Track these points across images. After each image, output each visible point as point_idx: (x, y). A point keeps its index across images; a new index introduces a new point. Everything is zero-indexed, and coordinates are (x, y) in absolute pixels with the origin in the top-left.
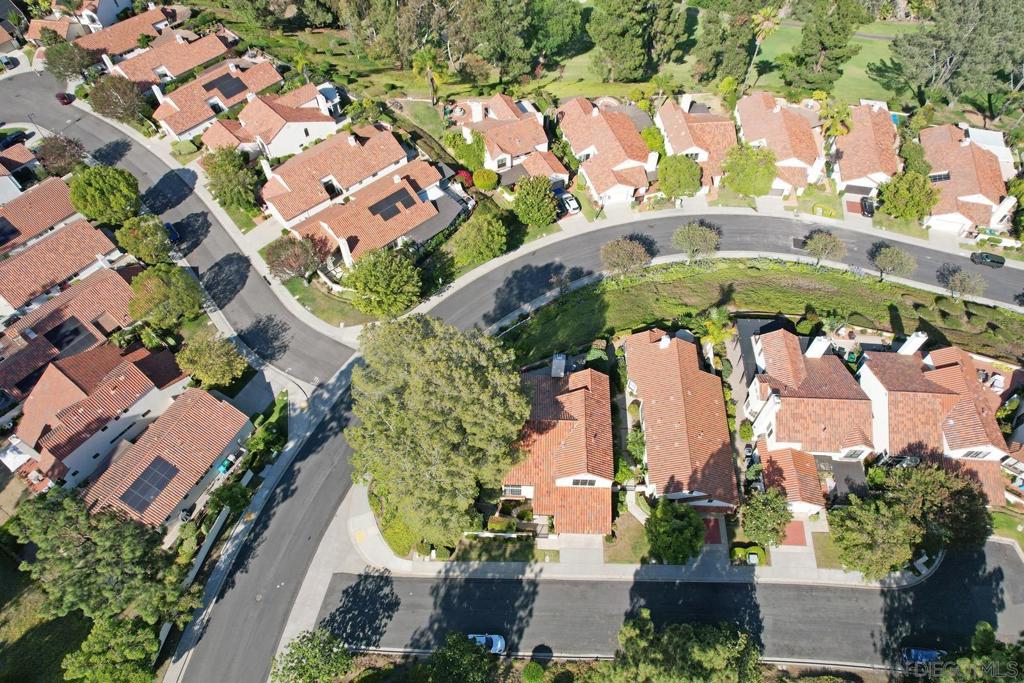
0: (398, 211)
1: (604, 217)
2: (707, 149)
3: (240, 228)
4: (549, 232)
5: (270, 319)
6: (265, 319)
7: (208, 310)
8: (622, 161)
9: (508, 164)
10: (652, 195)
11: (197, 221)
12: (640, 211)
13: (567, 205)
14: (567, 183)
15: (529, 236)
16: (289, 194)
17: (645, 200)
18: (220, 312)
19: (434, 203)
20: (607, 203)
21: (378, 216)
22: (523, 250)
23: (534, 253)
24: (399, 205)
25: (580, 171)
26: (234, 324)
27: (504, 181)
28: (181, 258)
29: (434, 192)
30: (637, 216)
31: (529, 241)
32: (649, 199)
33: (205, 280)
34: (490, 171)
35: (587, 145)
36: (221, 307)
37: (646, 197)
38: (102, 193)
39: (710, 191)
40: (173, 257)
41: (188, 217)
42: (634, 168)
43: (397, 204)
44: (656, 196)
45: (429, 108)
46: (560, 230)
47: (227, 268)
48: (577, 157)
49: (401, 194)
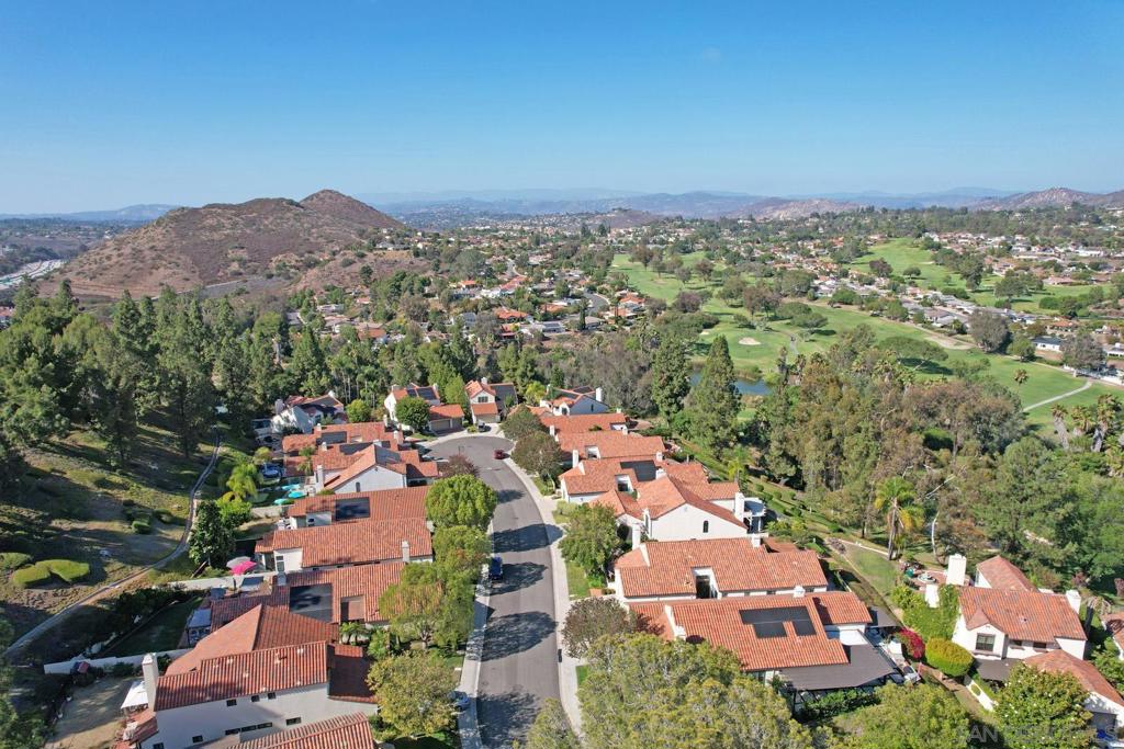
0: (783, 633)
3: (570, 593)
5: (529, 699)
6: (522, 695)
7: (467, 655)
11: (530, 570)
16: (646, 568)
18: (479, 663)
19: (847, 649)
21: (750, 627)
24: (789, 626)
26: (482, 683)
27: (982, 673)
28: (486, 595)
29: (852, 636)
33: (491, 625)
36: (484, 659)
38: (456, 496)
40: (479, 591)
41: (524, 564)
43: (785, 624)
45: (883, 560)
47: (524, 624)
49: (797, 613)
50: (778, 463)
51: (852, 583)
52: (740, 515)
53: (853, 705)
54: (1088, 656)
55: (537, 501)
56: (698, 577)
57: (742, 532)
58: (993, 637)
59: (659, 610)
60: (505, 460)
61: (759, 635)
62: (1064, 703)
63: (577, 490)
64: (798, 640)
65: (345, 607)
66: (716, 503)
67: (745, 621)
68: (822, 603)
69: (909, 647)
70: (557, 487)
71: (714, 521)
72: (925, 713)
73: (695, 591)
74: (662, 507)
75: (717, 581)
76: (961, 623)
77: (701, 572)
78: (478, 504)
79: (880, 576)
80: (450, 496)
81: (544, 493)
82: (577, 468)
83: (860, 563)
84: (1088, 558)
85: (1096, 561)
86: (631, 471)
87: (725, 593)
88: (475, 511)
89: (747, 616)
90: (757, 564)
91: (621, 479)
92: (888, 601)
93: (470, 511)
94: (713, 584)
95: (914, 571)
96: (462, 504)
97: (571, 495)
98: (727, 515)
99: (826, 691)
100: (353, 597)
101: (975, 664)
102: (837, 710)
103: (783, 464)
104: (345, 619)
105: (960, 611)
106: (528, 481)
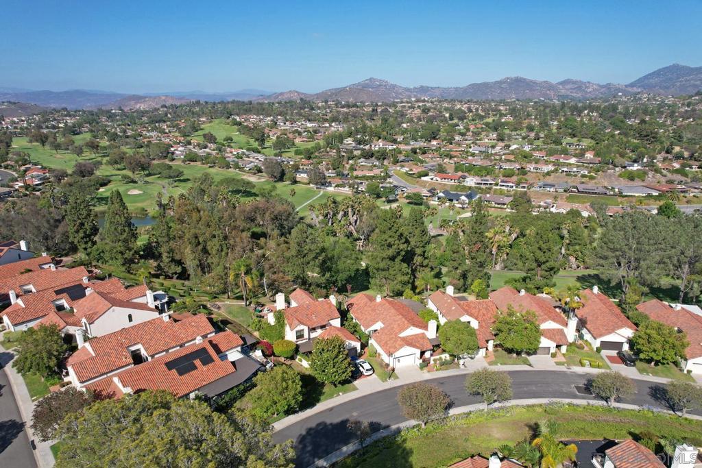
1: (397, 377)
9: (306, 336)
10: (438, 357)
12: (429, 372)
13: (361, 368)
14: (359, 351)
16: (92, 358)
19: (233, 363)
20: (398, 366)
21: (174, 371)
23: (331, 409)
24: (197, 362)
25: (370, 342)
27: (301, 350)
29: (234, 355)
30: (426, 375)
31: (326, 399)
32: (435, 360)
34: (290, 342)
37: (432, 358)
43: (195, 362)
45: (242, 307)
46: (355, 389)
48: (367, 332)
49: (201, 354)
50: (170, 267)
51: (228, 326)
52: (152, 304)
53: (243, 394)
54: (342, 325)
56: (133, 352)
57: (156, 315)
58: (303, 330)
59: (109, 382)
61: (181, 374)
62: (337, 351)
63: (19, 320)
64: (205, 368)
66: (134, 301)
67: (170, 369)
68: (214, 342)
69: (265, 350)
71: (135, 313)
72: (279, 381)
73: (132, 361)
74: (95, 313)
75: (146, 350)
76: (287, 328)
77: (133, 348)
79: (243, 317)
82: (16, 303)
83: (230, 313)
84: (335, 278)
85: (338, 279)
86: (65, 294)
87: (152, 356)
89: (170, 365)
90: (169, 331)
91: (58, 303)
92: (250, 329)
94: (144, 353)
95: (260, 309)
97: (15, 325)
98: (144, 307)
99: (226, 392)
101: (298, 347)
102: (235, 399)
103: (173, 267)
105: (286, 322)
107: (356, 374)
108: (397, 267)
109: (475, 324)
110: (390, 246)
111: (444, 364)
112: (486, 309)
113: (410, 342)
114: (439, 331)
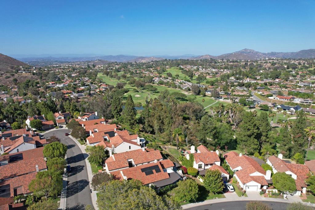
0: (153, 173)
1: (247, 196)
2: (296, 174)
3: (92, 172)
4: (219, 198)
5: (83, 206)
6: (80, 205)
7: (61, 197)
8: (254, 172)
9: (203, 167)
10: (271, 190)
11: (80, 167)
12: (265, 197)
13: (228, 188)
14: (228, 179)
15: (209, 197)
16: (114, 162)
17: (267, 192)
18: (66, 199)
19: (169, 174)
20: (248, 190)
21: (144, 173)
22: (206, 202)
23: (211, 205)
24: (154, 171)
25: (234, 175)
26: (67, 204)
27: (200, 174)
28: (66, 177)
29: (170, 171)
30: (263, 198)
31: (209, 199)
32: (269, 191)
33: (69, 186)
34: (195, 169)
35: (237, 166)
36: (67, 197)
37: (267, 190)
38: (54, 149)
39: (301, 195)
40: (64, 177)
41: (77, 166)
42: (260, 176)
44: (272, 191)
45: (175, 150)
46: (224, 197)
47: (79, 184)
48: (233, 171)
49: (156, 167)
50: (148, 128)
51: (169, 157)
52: (139, 143)
53: (172, 188)
54: (221, 165)
55: (80, 147)
56: (129, 162)
57: (140, 148)
58: (202, 164)
59: (119, 173)
60: (68, 136)
61: (147, 174)
62: (217, 177)
63: (92, 142)
64: (157, 174)
65: (15, 191)
66: (132, 141)
67: (143, 172)
68: (162, 163)
69: (184, 171)
70: (86, 142)
71: (132, 145)
72: (188, 186)
73: (128, 166)
74: (117, 144)
75: (134, 162)
76: (195, 162)
77: (129, 160)
78: (61, 150)
79: (175, 154)
80: (52, 149)
81: (82, 144)
82: (91, 135)
83: (170, 151)
84: (220, 142)
85: (221, 143)
86: (108, 134)
87: (136, 165)
88: (60, 152)
89: (143, 170)
90: (145, 156)
91: (105, 137)
92: (178, 160)
93: (58, 153)
94: (133, 163)
95: (183, 151)
96: (56, 151)
97: (90, 144)
98: (135, 144)
99: (165, 186)
100: (19, 187)
101: (198, 172)
102: (168, 190)
103: (149, 128)
104: (15, 194)
105: (194, 159)
106: (76, 141)
107: (226, 190)
108: (252, 140)
109: (294, 177)
110: (249, 130)
111: (274, 195)
112: (303, 170)
113: (255, 179)
114: (273, 177)
